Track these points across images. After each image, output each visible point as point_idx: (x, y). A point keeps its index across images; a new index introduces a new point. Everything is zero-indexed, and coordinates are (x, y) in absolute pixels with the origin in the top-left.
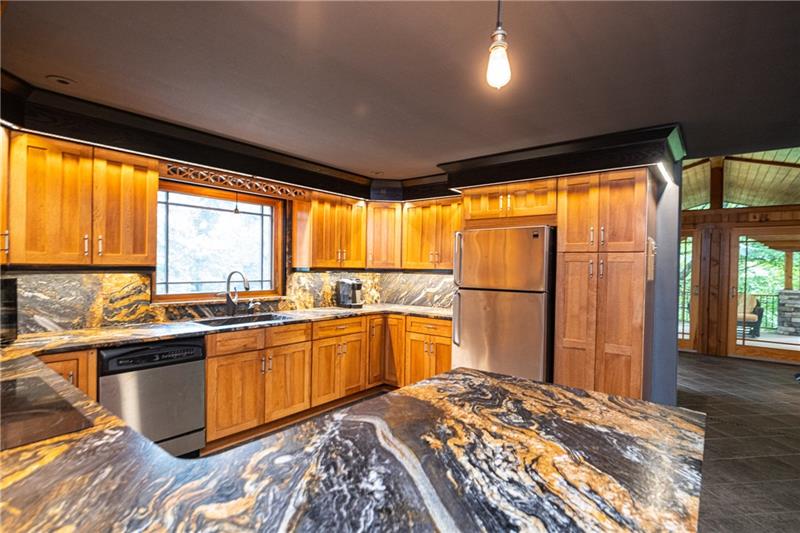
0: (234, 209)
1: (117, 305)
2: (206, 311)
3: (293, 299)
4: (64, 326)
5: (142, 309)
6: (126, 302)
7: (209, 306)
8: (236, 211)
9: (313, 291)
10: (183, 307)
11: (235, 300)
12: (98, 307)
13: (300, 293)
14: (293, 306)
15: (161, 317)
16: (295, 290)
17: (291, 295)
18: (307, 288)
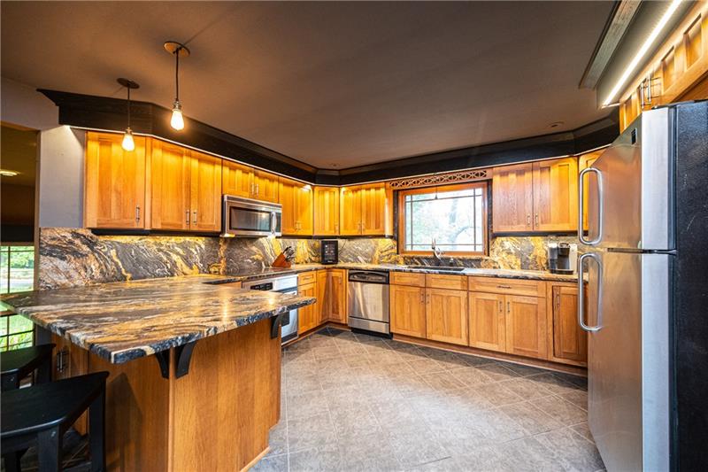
0: (434, 198)
1: (384, 254)
2: (425, 261)
3: (496, 259)
4: (366, 262)
5: (393, 257)
6: (386, 253)
7: (426, 258)
8: (436, 198)
9: (519, 254)
10: (412, 258)
11: (438, 256)
12: (377, 255)
13: (504, 255)
14: (496, 265)
15: (402, 262)
16: (498, 252)
17: (494, 256)
18: (513, 251)
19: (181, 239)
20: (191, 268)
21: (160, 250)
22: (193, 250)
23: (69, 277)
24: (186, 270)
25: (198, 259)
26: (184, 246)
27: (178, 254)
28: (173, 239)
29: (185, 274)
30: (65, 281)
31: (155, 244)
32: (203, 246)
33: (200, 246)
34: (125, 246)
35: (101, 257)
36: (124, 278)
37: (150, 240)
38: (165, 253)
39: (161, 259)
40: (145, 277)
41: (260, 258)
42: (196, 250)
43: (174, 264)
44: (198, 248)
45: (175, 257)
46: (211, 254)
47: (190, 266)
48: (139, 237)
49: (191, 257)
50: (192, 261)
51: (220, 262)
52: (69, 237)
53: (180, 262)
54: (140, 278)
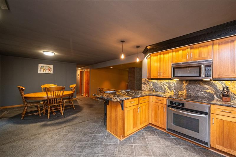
19: (167, 81)
20: (171, 91)
21: (161, 84)
22: (172, 85)
23: (145, 89)
24: (169, 91)
25: (173, 88)
26: (168, 83)
27: (166, 86)
28: (165, 81)
29: (169, 93)
30: (144, 89)
31: (160, 82)
32: (176, 84)
33: (174, 84)
34: (153, 82)
35: (149, 85)
36: (153, 91)
37: (159, 81)
38: (163, 85)
39: (162, 87)
40: (158, 91)
41: (212, 92)
42: (173, 85)
43: (165, 89)
44: (173, 84)
45: (165, 87)
46: (179, 87)
47: (170, 90)
48: (156, 81)
49: (171, 87)
50: (171, 89)
51: (183, 91)
52: (145, 80)
53: (167, 89)
54: (156, 91)
